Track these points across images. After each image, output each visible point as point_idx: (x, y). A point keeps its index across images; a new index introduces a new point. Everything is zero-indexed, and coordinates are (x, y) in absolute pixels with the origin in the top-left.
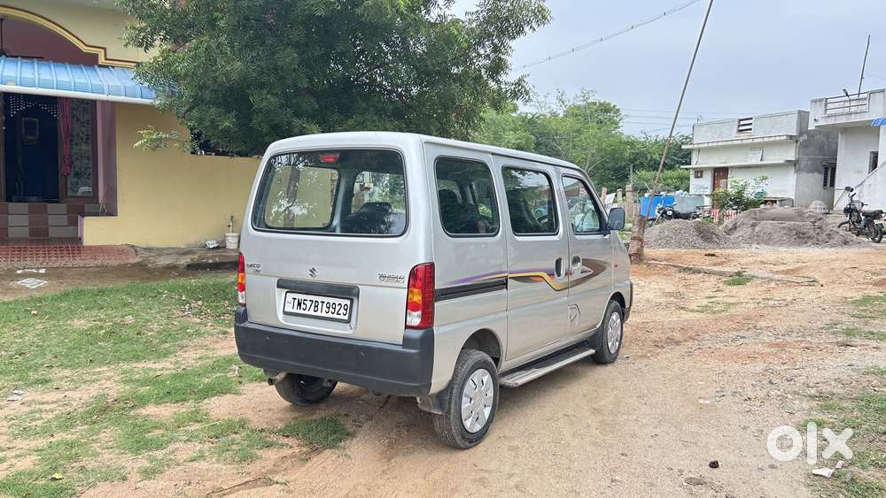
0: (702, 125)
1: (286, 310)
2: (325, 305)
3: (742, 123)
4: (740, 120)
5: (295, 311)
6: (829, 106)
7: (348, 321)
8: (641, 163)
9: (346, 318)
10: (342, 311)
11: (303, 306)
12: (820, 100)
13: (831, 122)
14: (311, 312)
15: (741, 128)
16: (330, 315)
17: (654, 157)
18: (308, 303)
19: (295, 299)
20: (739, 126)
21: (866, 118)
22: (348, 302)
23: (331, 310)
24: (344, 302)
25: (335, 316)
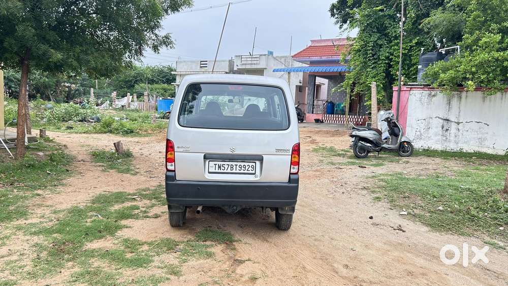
0: (181, 62)
1: (210, 171)
2: (238, 166)
3: (202, 63)
4: (201, 61)
5: (217, 171)
6: (243, 59)
7: (254, 174)
8: (141, 79)
9: (254, 172)
10: (250, 169)
11: (222, 168)
12: (239, 56)
13: (244, 67)
14: (229, 171)
15: (201, 66)
16: (242, 171)
17: (148, 76)
18: (226, 167)
19: (215, 165)
20: (201, 64)
21: (258, 67)
22: (254, 164)
23: (242, 168)
24: (251, 164)
25: (246, 172)
